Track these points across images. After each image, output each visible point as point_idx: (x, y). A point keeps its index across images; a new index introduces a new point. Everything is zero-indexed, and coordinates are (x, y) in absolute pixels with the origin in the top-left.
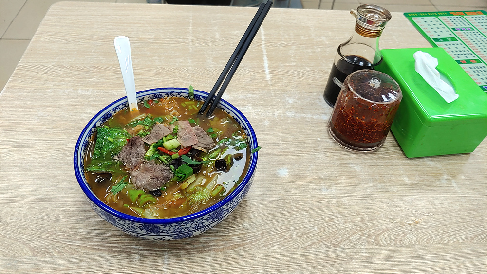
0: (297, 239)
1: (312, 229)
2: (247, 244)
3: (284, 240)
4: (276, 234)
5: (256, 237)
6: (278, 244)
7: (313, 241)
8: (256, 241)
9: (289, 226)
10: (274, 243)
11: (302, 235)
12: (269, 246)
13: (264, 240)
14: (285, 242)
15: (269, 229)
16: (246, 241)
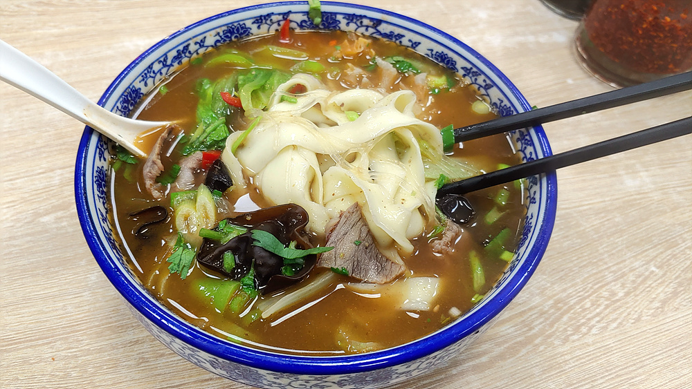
0: (628, 299)
1: (647, 269)
2: (536, 336)
3: (605, 309)
4: (585, 298)
5: (546, 316)
6: (598, 322)
7: (662, 296)
8: (552, 325)
9: (599, 275)
10: (589, 319)
11: (635, 289)
12: (584, 330)
13: (565, 318)
14: (610, 313)
15: (564, 290)
16: (531, 329)
